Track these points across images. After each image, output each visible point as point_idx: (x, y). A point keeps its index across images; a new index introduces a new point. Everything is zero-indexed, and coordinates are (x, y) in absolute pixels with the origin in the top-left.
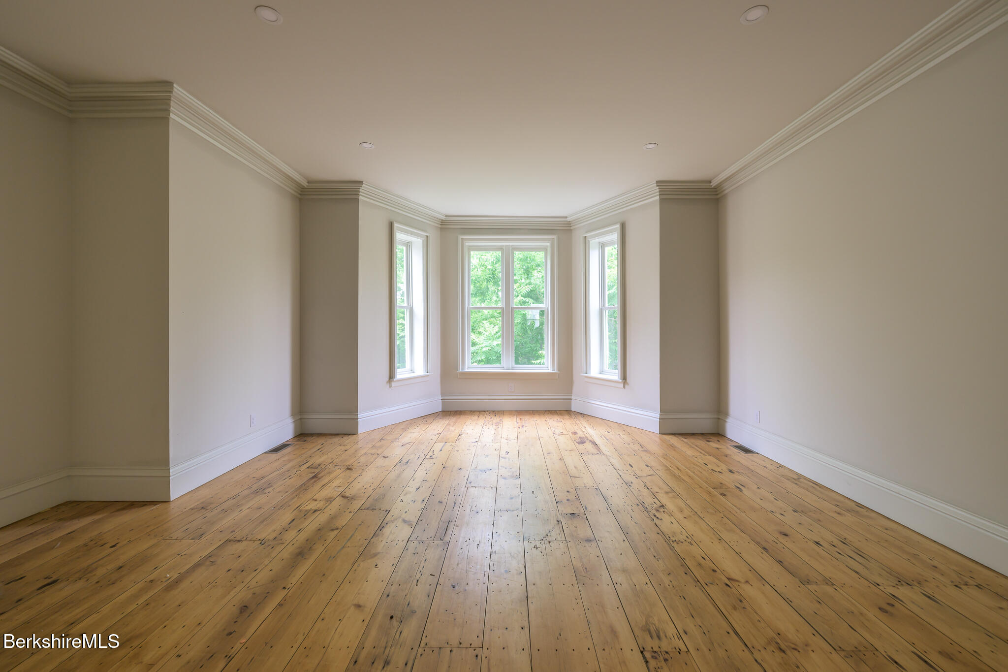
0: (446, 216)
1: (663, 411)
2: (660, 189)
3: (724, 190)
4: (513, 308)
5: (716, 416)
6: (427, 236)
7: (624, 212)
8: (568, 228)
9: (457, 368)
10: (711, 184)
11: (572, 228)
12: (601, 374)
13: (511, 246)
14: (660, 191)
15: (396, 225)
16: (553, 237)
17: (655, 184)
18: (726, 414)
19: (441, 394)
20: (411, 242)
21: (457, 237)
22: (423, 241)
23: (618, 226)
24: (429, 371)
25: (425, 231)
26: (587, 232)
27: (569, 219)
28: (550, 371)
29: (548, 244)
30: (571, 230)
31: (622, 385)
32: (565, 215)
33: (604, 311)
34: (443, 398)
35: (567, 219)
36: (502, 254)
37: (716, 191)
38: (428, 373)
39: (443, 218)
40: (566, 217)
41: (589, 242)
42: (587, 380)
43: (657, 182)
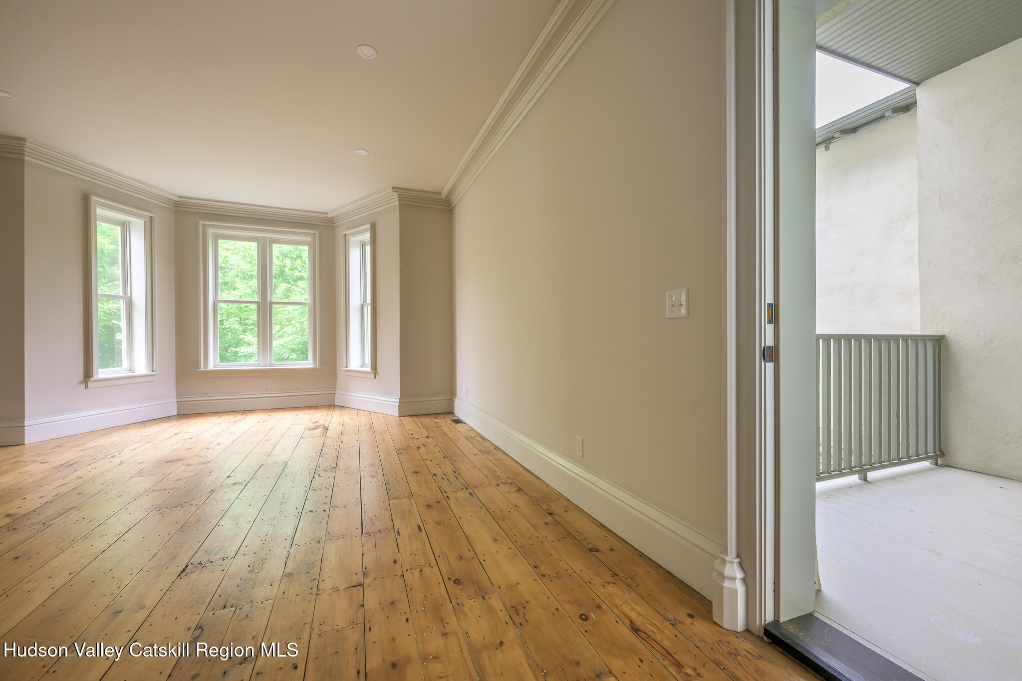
0: (180, 197)
1: (403, 395)
2: (400, 195)
3: (453, 203)
4: (271, 303)
5: (449, 398)
6: (151, 217)
7: (373, 213)
8: (331, 225)
9: (198, 366)
10: (442, 196)
11: (335, 225)
12: (362, 367)
13: (269, 237)
14: (399, 197)
15: (94, 198)
16: (315, 232)
17: (391, 190)
18: (455, 395)
19: (177, 396)
20: (129, 222)
21: (197, 223)
22: (145, 222)
23: (369, 226)
24: (154, 370)
25: (149, 211)
26: (348, 229)
27: (330, 215)
28: (312, 366)
29: (309, 239)
30: (335, 227)
31: (373, 376)
32: (326, 212)
33: (365, 307)
34: (179, 400)
35: (328, 215)
36: (258, 245)
37: (449, 203)
38: (153, 372)
39: (177, 199)
40: (327, 214)
41: (349, 239)
42: (347, 373)
43: (393, 188)
